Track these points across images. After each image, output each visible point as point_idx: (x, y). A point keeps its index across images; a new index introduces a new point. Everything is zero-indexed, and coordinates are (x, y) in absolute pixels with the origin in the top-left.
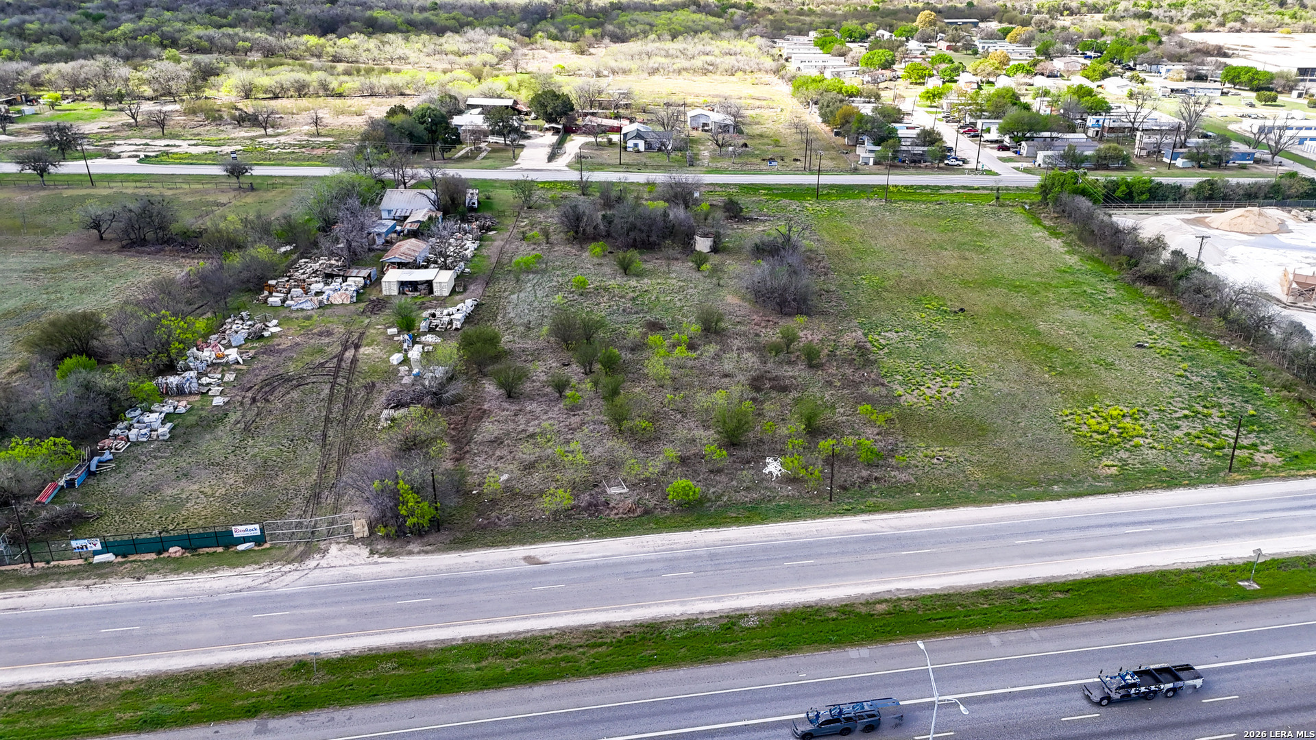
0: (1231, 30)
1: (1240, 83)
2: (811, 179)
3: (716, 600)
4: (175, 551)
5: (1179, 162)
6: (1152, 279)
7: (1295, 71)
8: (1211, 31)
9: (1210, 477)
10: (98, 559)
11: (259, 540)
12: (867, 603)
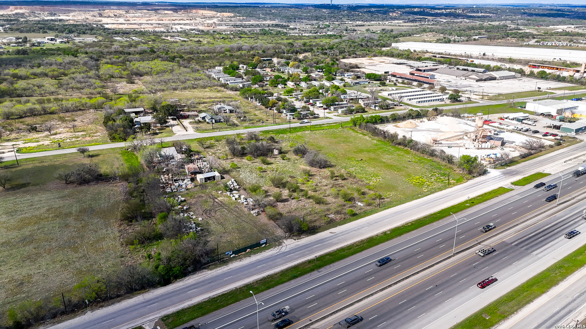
0: (353, 57)
1: (371, 79)
2: (287, 126)
3: (378, 231)
4: (248, 250)
5: (377, 108)
6: (400, 144)
7: (383, 73)
8: (347, 58)
9: (445, 188)
10: (231, 256)
11: (266, 243)
12: (406, 224)
